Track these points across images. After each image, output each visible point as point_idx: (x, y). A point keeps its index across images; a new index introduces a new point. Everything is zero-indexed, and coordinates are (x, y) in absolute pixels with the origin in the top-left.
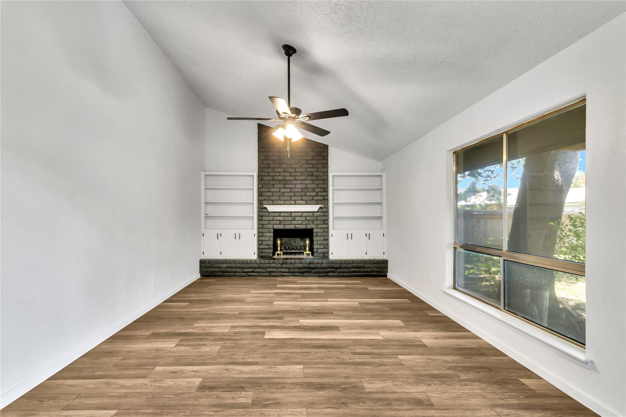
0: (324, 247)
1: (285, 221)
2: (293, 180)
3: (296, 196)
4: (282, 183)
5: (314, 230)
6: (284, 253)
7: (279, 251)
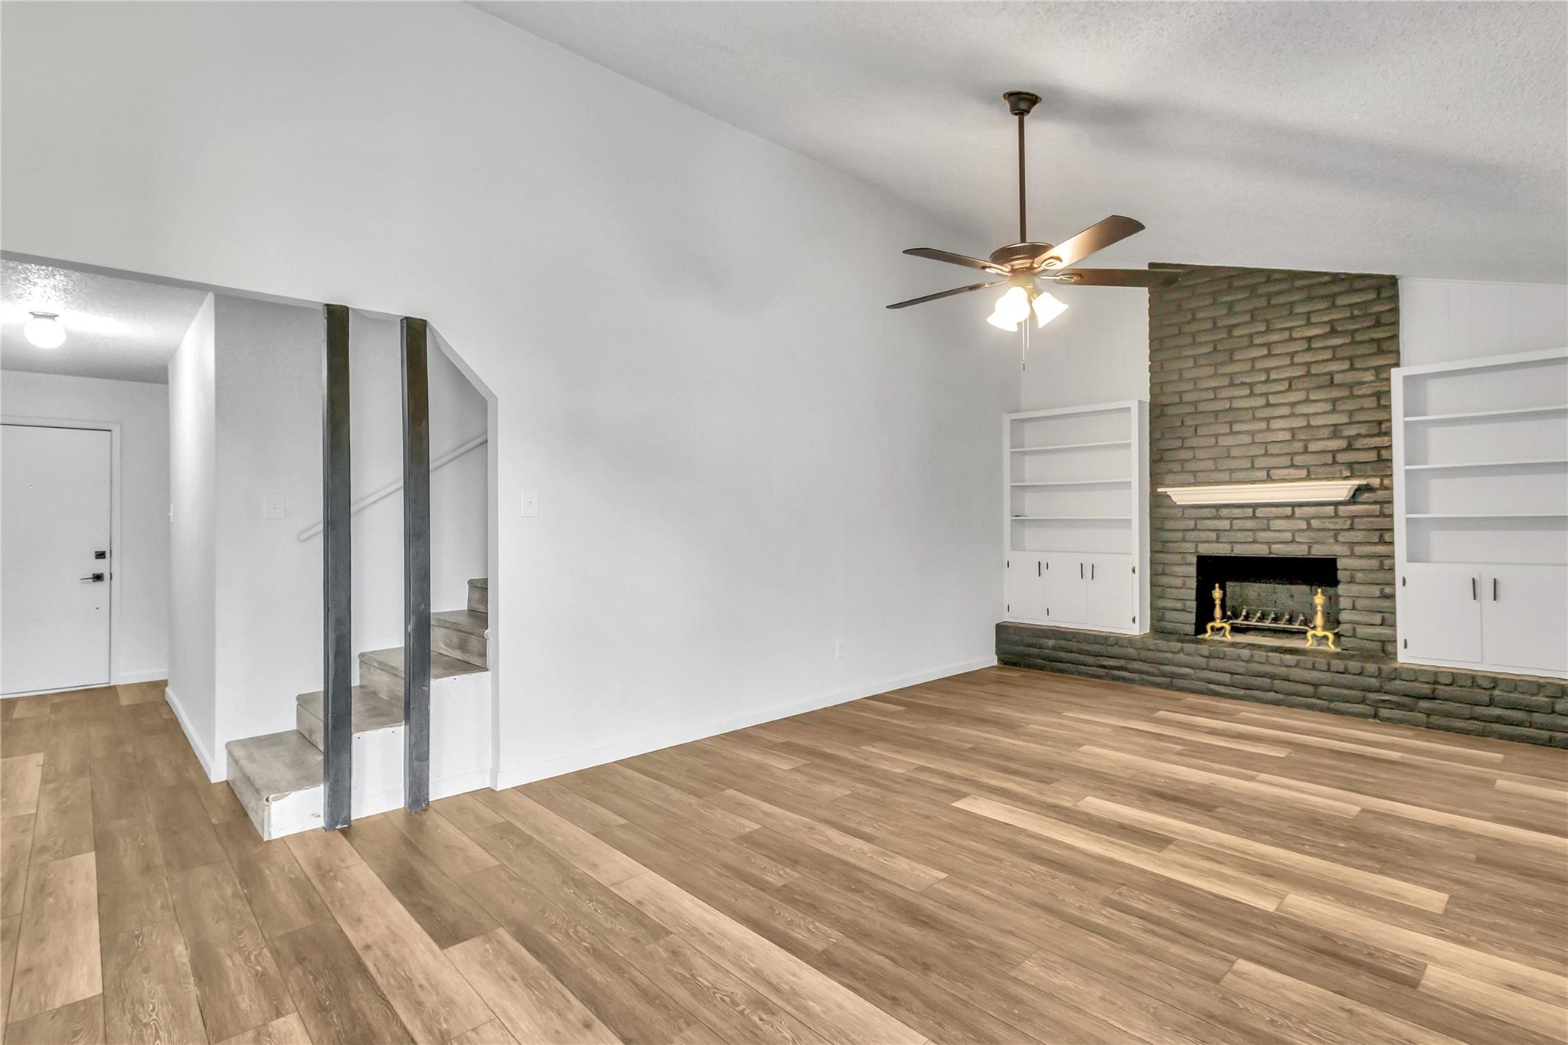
0: (1383, 619)
1: (1233, 533)
2: (1260, 407)
3: (1272, 455)
4: (1224, 420)
5: (1340, 564)
6: (1235, 630)
7: (1218, 621)
